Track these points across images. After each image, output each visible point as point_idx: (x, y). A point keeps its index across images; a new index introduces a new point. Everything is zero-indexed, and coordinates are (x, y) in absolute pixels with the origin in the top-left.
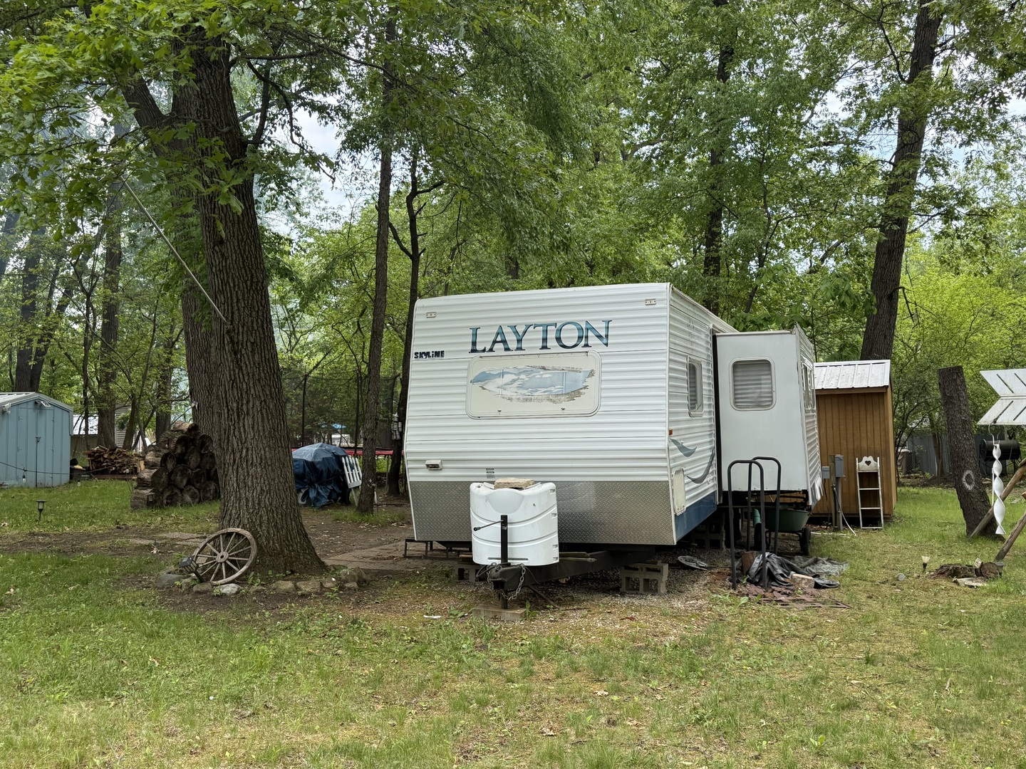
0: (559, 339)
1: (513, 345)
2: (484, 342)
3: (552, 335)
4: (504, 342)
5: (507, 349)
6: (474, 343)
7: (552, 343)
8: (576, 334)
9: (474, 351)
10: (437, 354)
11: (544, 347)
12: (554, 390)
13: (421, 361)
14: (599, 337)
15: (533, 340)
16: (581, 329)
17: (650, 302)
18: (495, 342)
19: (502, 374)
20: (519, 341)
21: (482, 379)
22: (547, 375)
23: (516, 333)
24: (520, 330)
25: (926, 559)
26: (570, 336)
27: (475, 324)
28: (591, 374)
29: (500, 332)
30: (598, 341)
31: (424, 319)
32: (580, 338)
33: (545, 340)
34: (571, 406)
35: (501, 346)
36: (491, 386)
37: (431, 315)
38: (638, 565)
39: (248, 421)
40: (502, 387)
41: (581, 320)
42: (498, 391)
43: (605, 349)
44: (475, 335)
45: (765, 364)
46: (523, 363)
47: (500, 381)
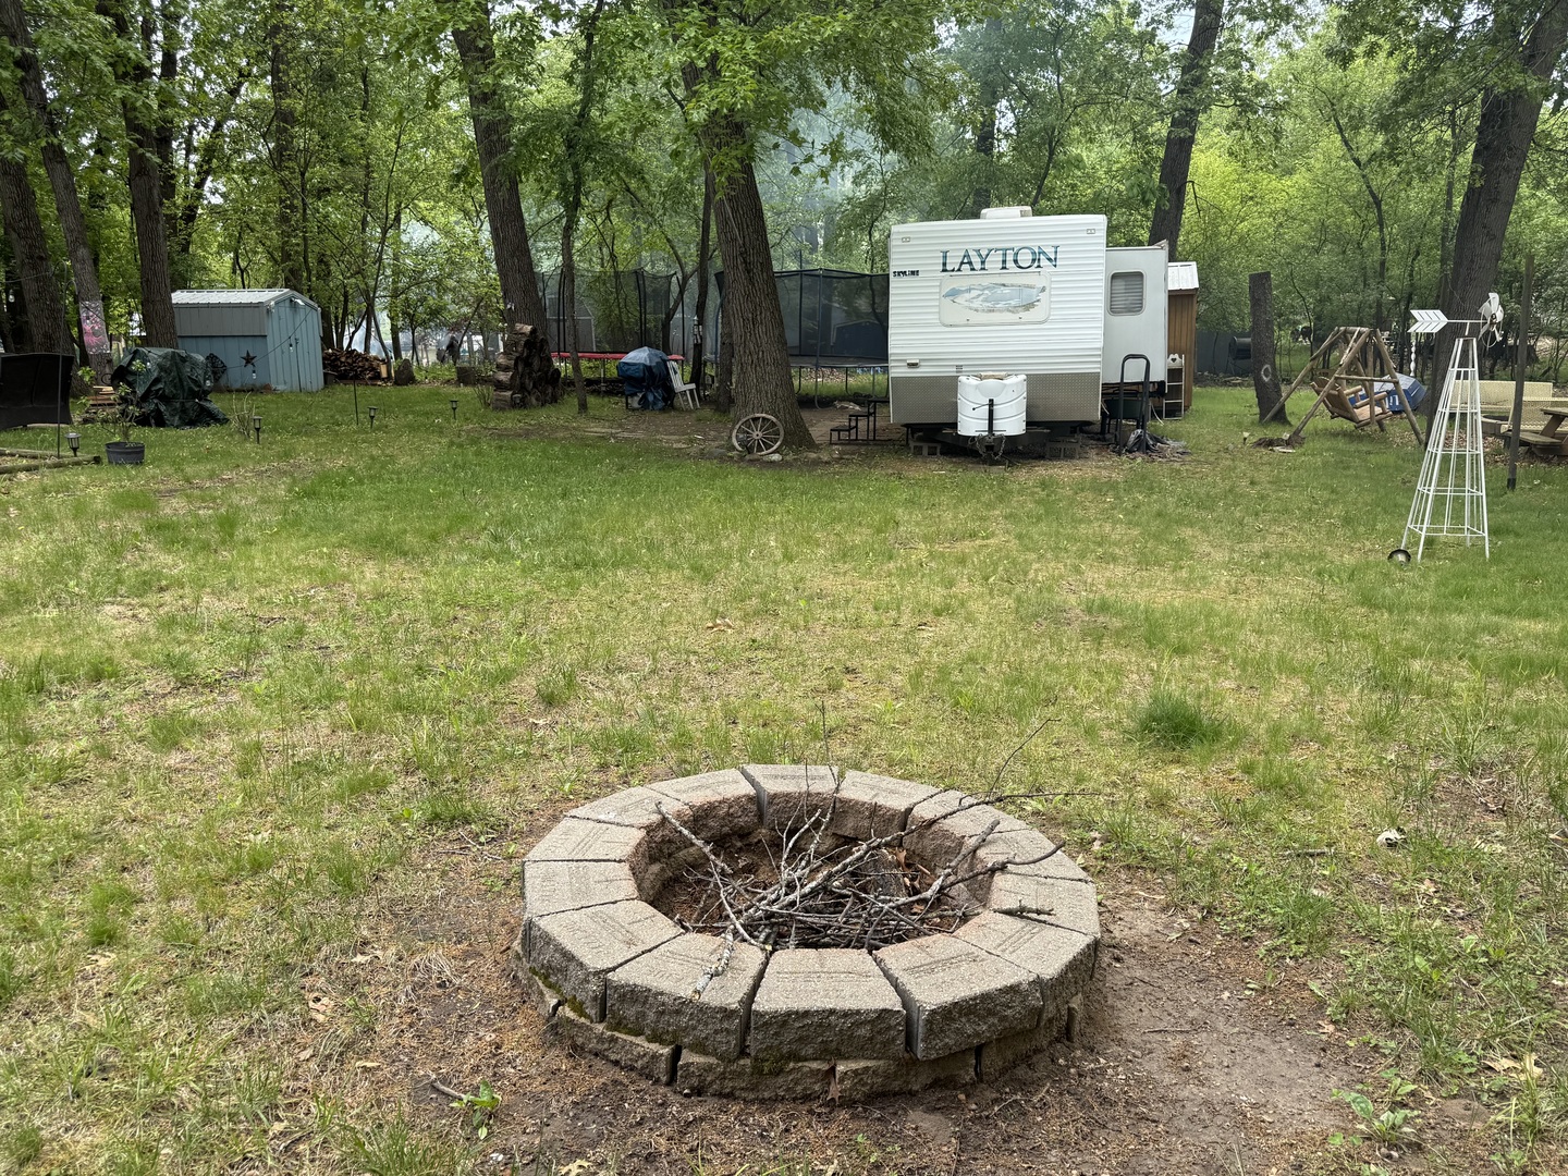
0: (1016, 261)
1: (977, 266)
2: (953, 263)
3: (1010, 258)
4: (970, 263)
5: (973, 269)
6: (944, 264)
7: (1010, 264)
8: (1031, 257)
9: (945, 270)
10: (913, 273)
11: (1004, 268)
12: (1013, 303)
13: (897, 279)
14: (1050, 259)
15: (994, 262)
16: (1034, 253)
17: (1091, 231)
18: (962, 263)
19: (969, 290)
20: (983, 263)
21: (953, 294)
22: (1006, 291)
23: (980, 256)
24: (984, 253)
25: (1246, 434)
26: (1025, 259)
27: (945, 248)
28: (1043, 290)
29: (967, 255)
30: (1048, 263)
31: (900, 243)
32: (1034, 260)
33: (1004, 262)
34: (1026, 316)
35: (967, 266)
36: (960, 299)
37: (906, 240)
38: (1061, 438)
39: (762, 329)
40: (970, 300)
41: (1035, 246)
42: (967, 304)
43: (1053, 269)
44: (945, 257)
45: (1139, 275)
46: (986, 281)
47: (967, 296)
